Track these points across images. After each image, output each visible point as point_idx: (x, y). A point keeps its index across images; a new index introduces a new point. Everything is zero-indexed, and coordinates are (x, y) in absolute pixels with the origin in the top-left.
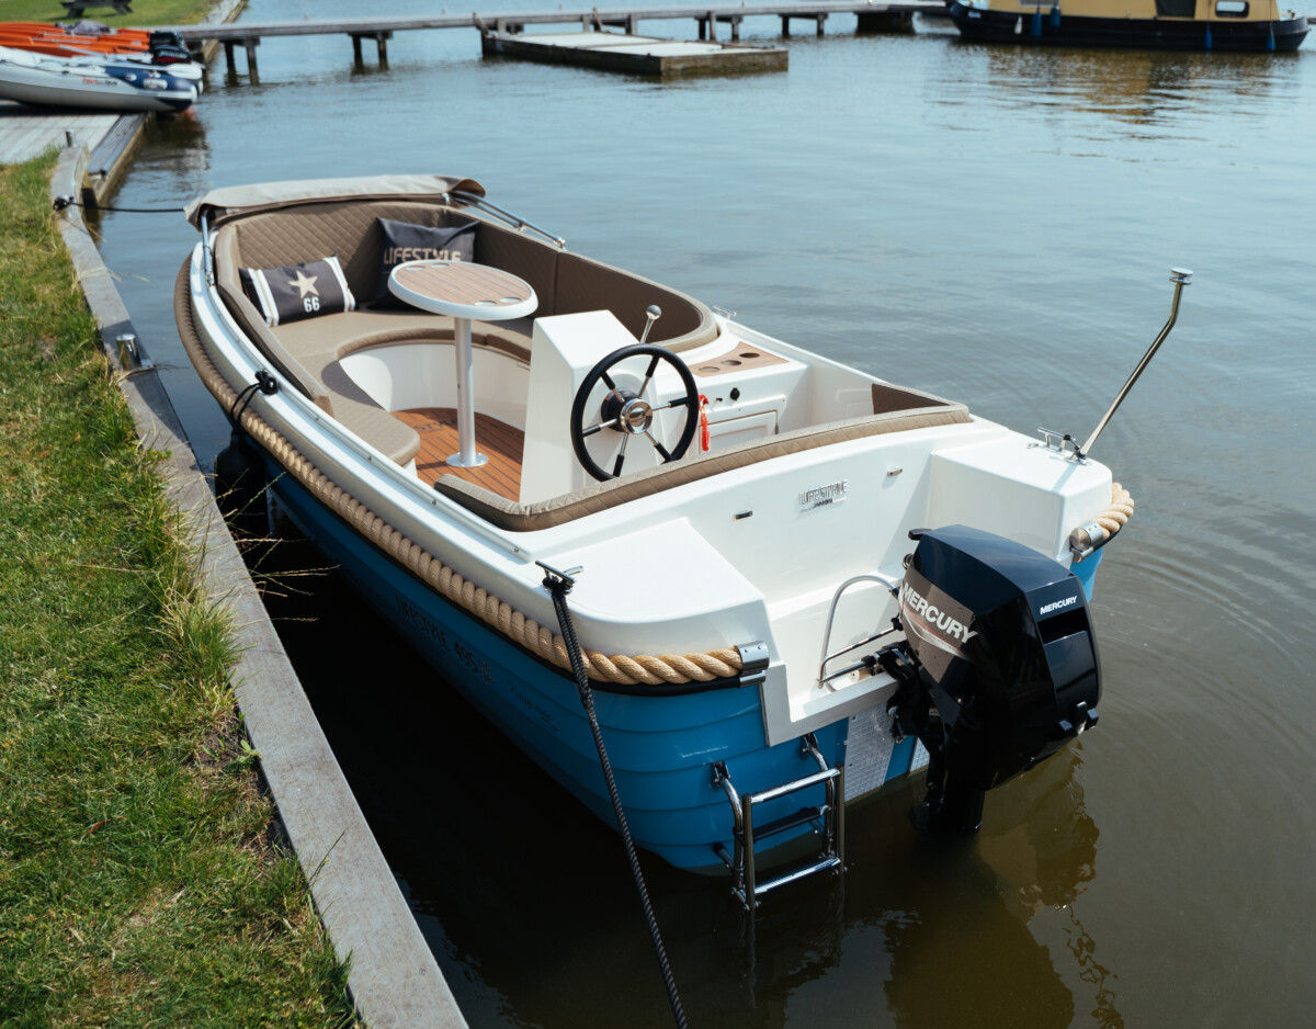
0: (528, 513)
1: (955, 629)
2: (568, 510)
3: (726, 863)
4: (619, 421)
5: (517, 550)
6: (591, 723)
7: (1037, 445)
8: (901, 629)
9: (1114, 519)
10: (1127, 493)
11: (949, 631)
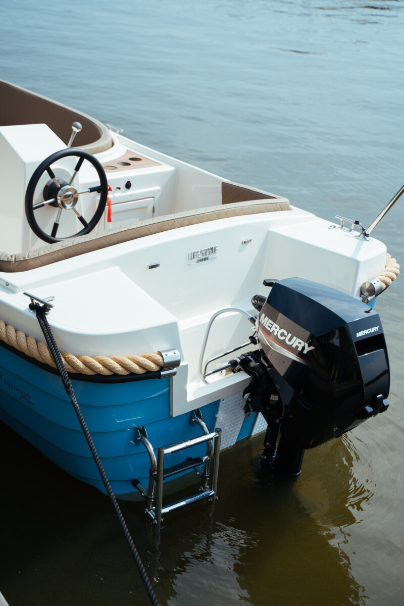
0: (13, 260)
1: (298, 345)
2: (40, 259)
3: (142, 492)
4: (56, 200)
5: (7, 284)
6: (74, 404)
7: (335, 227)
8: (255, 343)
9: (388, 277)
10: (394, 260)
11: (294, 346)
